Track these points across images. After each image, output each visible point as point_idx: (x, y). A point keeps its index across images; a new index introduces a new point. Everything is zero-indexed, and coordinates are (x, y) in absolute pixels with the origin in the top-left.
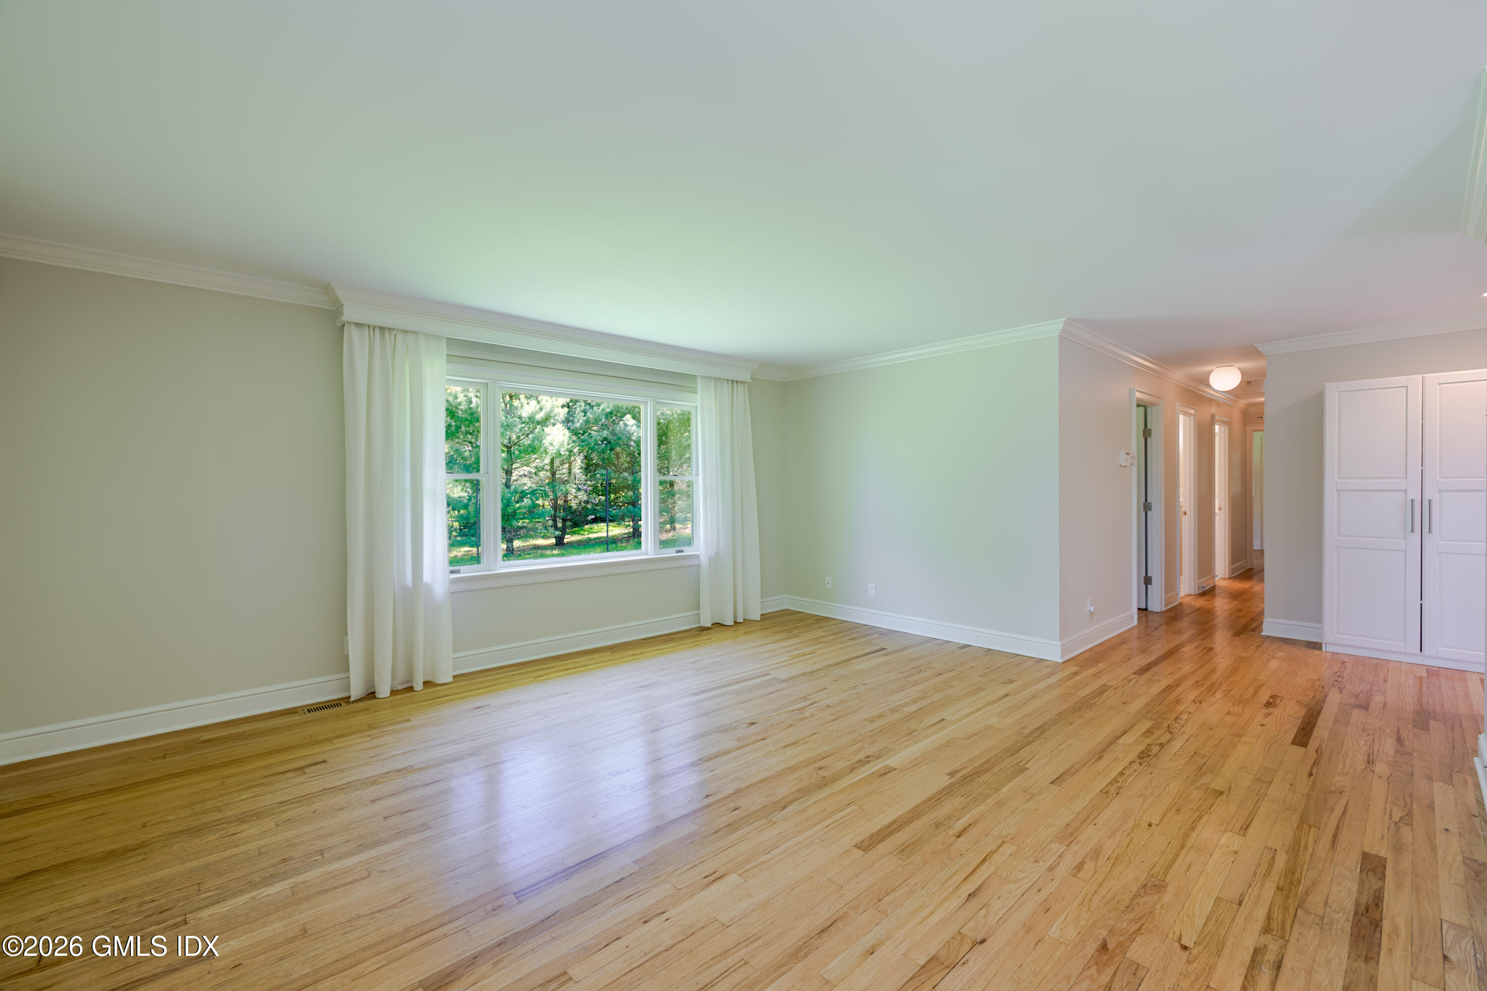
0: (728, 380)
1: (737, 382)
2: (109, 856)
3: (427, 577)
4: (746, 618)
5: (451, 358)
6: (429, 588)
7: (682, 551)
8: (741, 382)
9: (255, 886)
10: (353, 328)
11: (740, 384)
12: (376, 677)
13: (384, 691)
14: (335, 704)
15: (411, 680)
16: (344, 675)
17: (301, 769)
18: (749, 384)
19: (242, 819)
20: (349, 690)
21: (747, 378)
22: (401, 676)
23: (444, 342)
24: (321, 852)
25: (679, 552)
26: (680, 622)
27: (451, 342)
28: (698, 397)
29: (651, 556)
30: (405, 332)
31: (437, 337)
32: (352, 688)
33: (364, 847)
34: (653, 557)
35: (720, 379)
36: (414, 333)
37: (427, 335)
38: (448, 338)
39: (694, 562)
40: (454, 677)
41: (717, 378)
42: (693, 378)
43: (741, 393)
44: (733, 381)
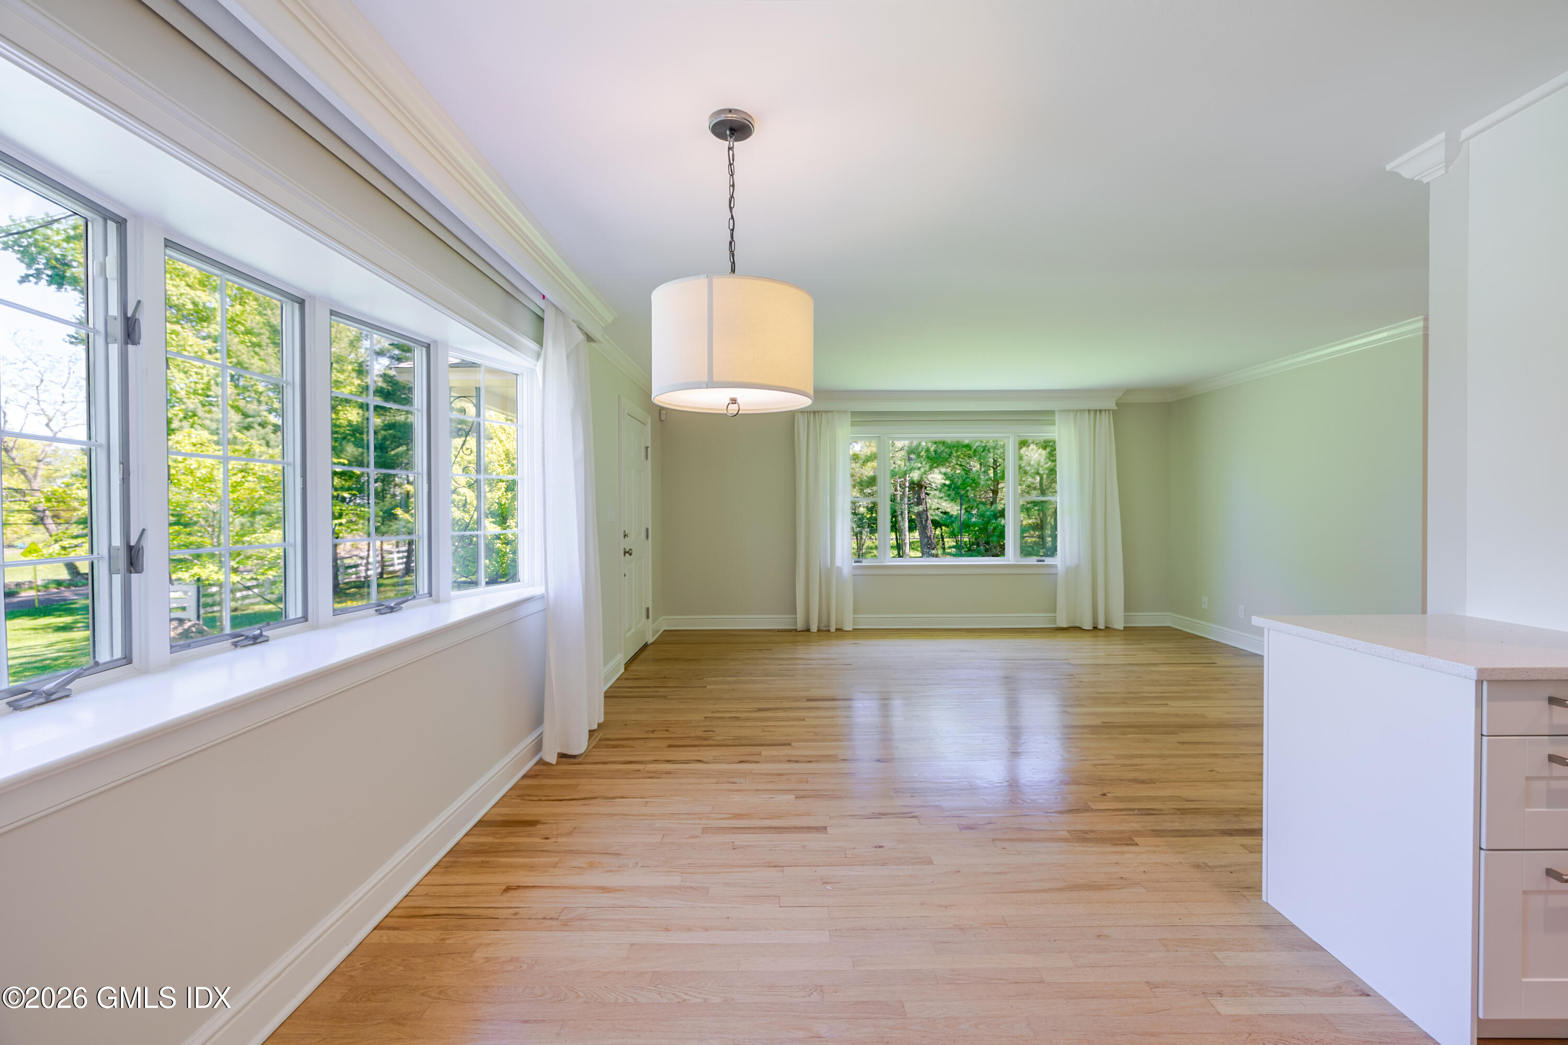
0: (1089, 411)
1: (1100, 411)
2: (689, 660)
3: (838, 563)
4: (1108, 626)
5: (853, 424)
6: (840, 570)
7: (1043, 561)
8: (1105, 410)
9: (726, 676)
10: (799, 413)
11: (1104, 412)
12: (811, 620)
13: (814, 628)
14: (791, 631)
15: (829, 626)
16: (793, 616)
17: (761, 650)
18: (1114, 411)
19: (732, 660)
20: (797, 626)
21: (1112, 406)
22: (824, 623)
23: (849, 415)
24: (751, 674)
25: (1040, 561)
26: (1039, 620)
27: (853, 413)
28: (1056, 427)
29: (1012, 562)
30: (827, 412)
31: (845, 412)
32: (798, 623)
33: (766, 676)
34: (1013, 563)
35: (1080, 410)
36: (832, 411)
37: (838, 412)
38: (851, 412)
39: (1053, 571)
40: (853, 629)
41: (1077, 411)
42: (1051, 413)
43: (1105, 422)
44: (1096, 411)
